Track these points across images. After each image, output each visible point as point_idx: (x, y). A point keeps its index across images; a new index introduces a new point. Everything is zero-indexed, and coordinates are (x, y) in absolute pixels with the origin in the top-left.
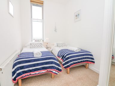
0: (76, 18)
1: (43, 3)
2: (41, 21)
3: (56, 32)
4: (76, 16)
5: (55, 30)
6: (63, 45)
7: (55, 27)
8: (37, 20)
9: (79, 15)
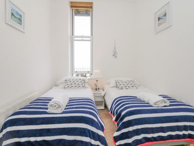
0: (159, 24)
1: (91, 7)
2: (90, 39)
3: (116, 57)
4: (159, 19)
5: (115, 55)
6: (129, 85)
7: (115, 48)
8: (82, 38)
9: (165, 15)
